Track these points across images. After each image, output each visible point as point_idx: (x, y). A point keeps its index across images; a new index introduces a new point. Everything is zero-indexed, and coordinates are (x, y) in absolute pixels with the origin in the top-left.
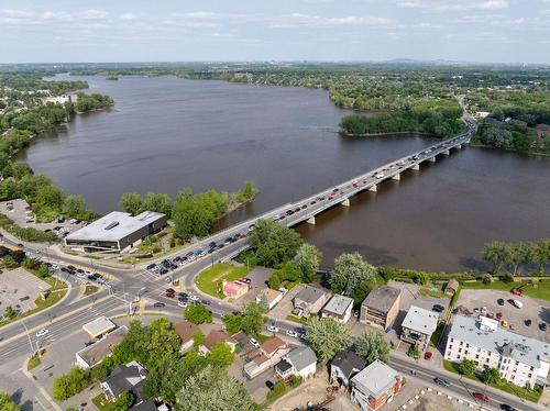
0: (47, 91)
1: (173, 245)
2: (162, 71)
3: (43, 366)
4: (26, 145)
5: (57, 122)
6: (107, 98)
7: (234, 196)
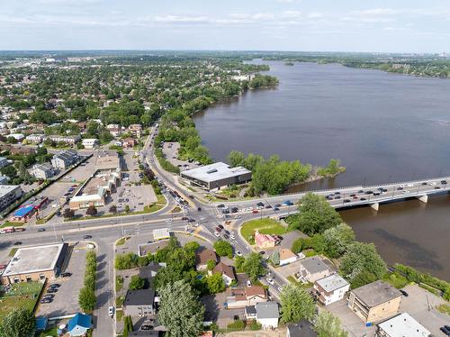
0: (239, 71)
1: (246, 196)
2: (330, 59)
3: (124, 246)
4: (205, 107)
5: (232, 94)
6: (275, 79)
7: (318, 169)
